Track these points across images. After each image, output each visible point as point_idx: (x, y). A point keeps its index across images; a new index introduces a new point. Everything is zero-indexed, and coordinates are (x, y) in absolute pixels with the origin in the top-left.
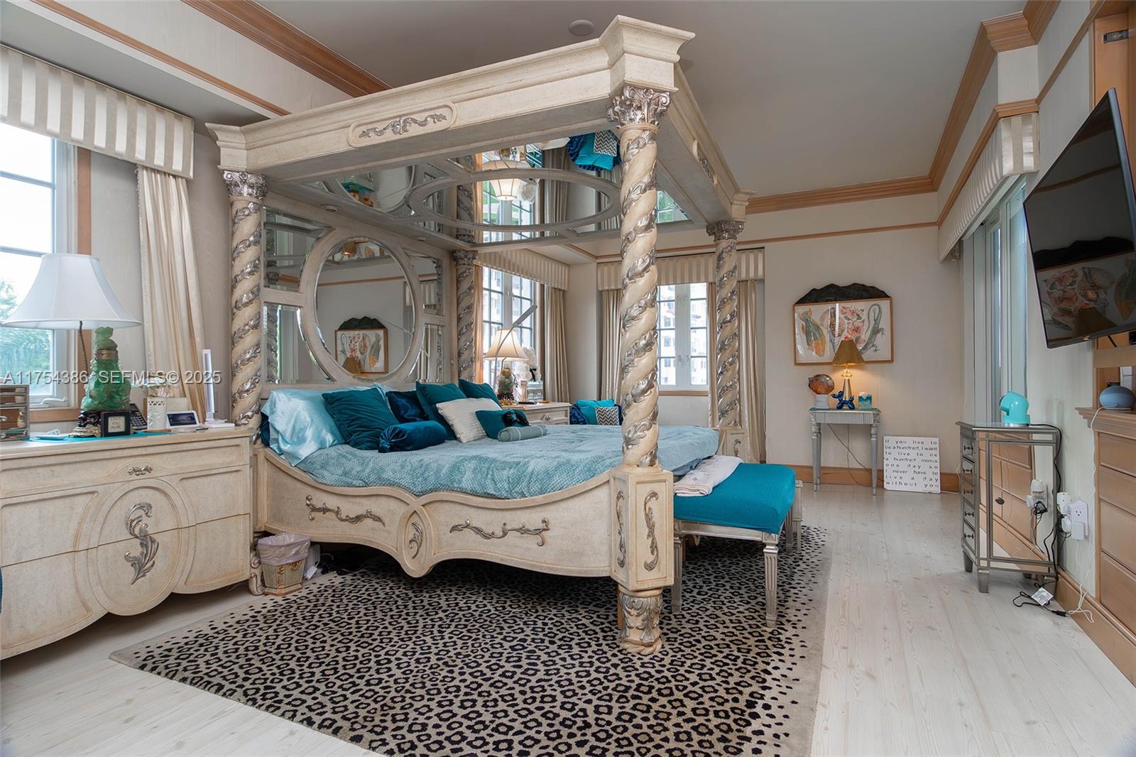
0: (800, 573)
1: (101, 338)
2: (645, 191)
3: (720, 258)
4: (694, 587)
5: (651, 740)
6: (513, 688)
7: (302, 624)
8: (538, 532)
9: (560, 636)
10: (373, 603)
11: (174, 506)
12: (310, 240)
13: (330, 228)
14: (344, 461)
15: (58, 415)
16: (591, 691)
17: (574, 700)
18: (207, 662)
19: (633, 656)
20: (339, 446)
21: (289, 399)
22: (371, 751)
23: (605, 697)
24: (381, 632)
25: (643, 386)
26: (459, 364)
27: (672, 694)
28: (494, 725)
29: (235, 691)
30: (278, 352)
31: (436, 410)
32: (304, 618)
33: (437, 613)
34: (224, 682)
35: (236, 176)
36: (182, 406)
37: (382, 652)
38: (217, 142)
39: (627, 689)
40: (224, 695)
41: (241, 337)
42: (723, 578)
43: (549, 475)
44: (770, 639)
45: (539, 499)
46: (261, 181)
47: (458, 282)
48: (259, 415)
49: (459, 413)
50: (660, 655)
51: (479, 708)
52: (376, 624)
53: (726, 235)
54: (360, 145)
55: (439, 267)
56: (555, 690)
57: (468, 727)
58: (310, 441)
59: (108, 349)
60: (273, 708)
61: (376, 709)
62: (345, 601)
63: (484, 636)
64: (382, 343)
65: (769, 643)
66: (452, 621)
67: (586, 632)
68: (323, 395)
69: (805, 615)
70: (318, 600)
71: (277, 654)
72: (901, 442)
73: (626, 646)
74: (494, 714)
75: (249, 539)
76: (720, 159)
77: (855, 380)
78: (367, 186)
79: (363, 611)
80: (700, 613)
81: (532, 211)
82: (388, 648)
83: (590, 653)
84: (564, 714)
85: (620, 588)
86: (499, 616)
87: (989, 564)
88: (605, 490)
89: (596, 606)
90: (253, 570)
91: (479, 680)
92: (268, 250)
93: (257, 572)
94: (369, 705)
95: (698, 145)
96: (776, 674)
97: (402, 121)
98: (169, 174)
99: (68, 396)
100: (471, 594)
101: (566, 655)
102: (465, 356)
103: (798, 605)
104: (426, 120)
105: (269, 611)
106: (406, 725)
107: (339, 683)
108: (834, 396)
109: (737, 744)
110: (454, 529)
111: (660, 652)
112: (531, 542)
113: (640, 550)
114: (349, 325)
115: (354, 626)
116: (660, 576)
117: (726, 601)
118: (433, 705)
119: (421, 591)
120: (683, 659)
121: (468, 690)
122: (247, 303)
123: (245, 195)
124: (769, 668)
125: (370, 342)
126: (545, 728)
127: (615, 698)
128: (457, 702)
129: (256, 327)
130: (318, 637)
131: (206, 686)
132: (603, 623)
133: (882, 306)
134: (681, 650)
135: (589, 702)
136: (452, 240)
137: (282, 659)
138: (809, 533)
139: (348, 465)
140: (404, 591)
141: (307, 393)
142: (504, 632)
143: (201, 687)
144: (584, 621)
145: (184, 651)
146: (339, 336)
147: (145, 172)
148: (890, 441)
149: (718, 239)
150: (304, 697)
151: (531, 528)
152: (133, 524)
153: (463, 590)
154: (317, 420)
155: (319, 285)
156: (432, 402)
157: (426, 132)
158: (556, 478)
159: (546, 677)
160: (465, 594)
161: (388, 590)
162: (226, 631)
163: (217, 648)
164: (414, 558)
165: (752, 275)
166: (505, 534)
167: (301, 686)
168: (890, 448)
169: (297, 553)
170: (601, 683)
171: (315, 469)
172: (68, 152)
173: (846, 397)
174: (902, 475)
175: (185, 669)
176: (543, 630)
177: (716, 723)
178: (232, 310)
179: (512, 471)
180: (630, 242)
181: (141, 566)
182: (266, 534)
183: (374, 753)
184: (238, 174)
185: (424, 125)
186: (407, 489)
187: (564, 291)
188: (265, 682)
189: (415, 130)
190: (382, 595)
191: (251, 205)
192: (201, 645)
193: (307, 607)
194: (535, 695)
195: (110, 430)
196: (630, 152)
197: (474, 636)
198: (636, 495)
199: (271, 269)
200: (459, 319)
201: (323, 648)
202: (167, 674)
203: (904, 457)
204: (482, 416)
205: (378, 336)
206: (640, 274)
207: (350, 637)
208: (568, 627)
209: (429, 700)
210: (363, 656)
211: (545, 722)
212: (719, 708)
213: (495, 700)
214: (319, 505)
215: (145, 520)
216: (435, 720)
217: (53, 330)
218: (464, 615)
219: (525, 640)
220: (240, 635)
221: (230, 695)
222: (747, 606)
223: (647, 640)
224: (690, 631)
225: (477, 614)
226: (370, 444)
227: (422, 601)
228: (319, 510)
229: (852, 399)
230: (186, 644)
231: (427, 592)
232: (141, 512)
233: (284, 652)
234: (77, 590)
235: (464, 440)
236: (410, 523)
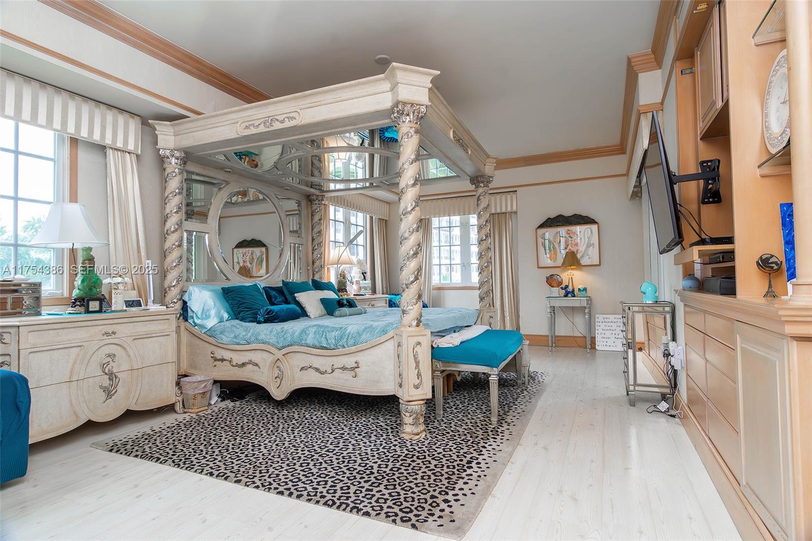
0: (523, 397)
1: (85, 253)
2: (412, 163)
3: (478, 199)
4: (454, 405)
5: (407, 479)
6: (332, 457)
7: (208, 428)
8: (353, 369)
9: (365, 431)
10: (252, 416)
11: (129, 356)
12: (215, 190)
13: (227, 183)
14: (234, 329)
15: (58, 301)
16: (378, 458)
17: (367, 462)
18: (150, 447)
19: (407, 440)
20: (232, 321)
21: (200, 291)
22: (246, 487)
23: (385, 460)
24: (256, 431)
25: (412, 279)
26: (313, 269)
27: (425, 458)
28: (318, 474)
29: (167, 460)
30: (193, 263)
31: (295, 298)
32: (209, 425)
33: (291, 421)
34: (160, 457)
35: (168, 153)
36: (133, 296)
37: (256, 441)
38: (156, 132)
39: (399, 456)
40: (161, 462)
41: (170, 253)
42: (473, 400)
43: (359, 334)
44: (492, 431)
45: (353, 349)
46: (183, 155)
47: (312, 215)
48: (182, 301)
49: (310, 300)
50: (423, 440)
51: (311, 466)
52: (253, 427)
53: (482, 185)
54: (244, 134)
55: (299, 205)
56: (357, 458)
57: (303, 475)
58: (214, 318)
59: (89, 260)
60: (190, 468)
61: (250, 468)
62: (235, 416)
63: (319, 432)
64: (264, 256)
65: (490, 433)
66: (301, 425)
67: (381, 430)
68: (222, 288)
69: (518, 419)
70: (218, 415)
71: (192, 443)
72: (607, 318)
73: (403, 435)
74: (319, 469)
75: (175, 378)
76: (472, 138)
77: (576, 278)
78: (254, 152)
79: (246, 421)
80: (454, 418)
81: (364, 168)
82: (260, 439)
83: (381, 440)
84: (360, 468)
85: (400, 401)
86: (329, 422)
87: (635, 388)
88: (391, 342)
89: (391, 416)
90: (178, 398)
91: (313, 454)
92: (187, 195)
93: (180, 399)
94: (246, 466)
95: (454, 131)
96: (489, 448)
97: (269, 120)
98: (126, 152)
99: (63, 289)
100: (314, 411)
101: (367, 441)
102: (317, 263)
103: (515, 414)
104: (284, 120)
105: (187, 422)
106: (267, 475)
107: (229, 456)
108: (562, 288)
109: (456, 480)
110: (302, 369)
111: (424, 439)
112: (348, 375)
113: (411, 377)
114: (242, 244)
115: (240, 428)
116: (423, 392)
117: (471, 412)
118: (283, 465)
119: (283, 410)
120: (436, 442)
121: (306, 458)
122: (174, 231)
123: (173, 164)
124: (486, 445)
125: (256, 255)
126: (348, 475)
127: (391, 461)
128: (299, 464)
129: (180, 246)
130: (217, 434)
131: (150, 458)
132: (392, 425)
133: (592, 229)
134: (436, 437)
135: (376, 462)
136: (307, 189)
137: (195, 445)
138: (536, 375)
139: (237, 332)
140: (272, 410)
141: (211, 287)
142: (331, 430)
143: (147, 459)
144: (381, 424)
145: (135, 442)
146: (235, 253)
147: (111, 150)
148: (599, 318)
149: (477, 187)
150: (208, 463)
151: (349, 367)
152: (105, 366)
153: (310, 409)
154: (218, 304)
155: (220, 218)
156: (292, 293)
157: (284, 127)
158: (363, 336)
159: (353, 452)
160: (310, 411)
161: (262, 409)
162: (160, 432)
163: (155, 440)
164: (278, 388)
165: (509, 210)
166: (333, 371)
167: (206, 458)
168: (599, 322)
169: (205, 387)
170: (385, 454)
171: (217, 334)
172: (64, 140)
173: (570, 289)
174: (607, 340)
175: (137, 451)
176: (356, 429)
177: (446, 471)
178: (165, 236)
179: (337, 333)
180: (403, 193)
181: (109, 393)
182: (186, 376)
183: (248, 488)
184: (169, 151)
185: (282, 123)
186: (273, 345)
187: (386, 221)
188: (185, 456)
189: (277, 126)
190: (258, 412)
191: (177, 170)
192: (146, 439)
193: (211, 419)
194: (344, 460)
195: (91, 309)
196: (403, 140)
197: (313, 432)
198: (408, 343)
199: (189, 208)
200: (313, 240)
201: (221, 439)
202: (126, 453)
203: (608, 328)
204: (324, 301)
205: (261, 252)
206: (410, 212)
207: (237, 434)
208: (371, 427)
209: (282, 463)
210: (244, 443)
211: (348, 472)
212: (450, 464)
213: (321, 463)
214: (219, 357)
215: (112, 364)
216: (285, 472)
217: (54, 249)
218: (308, 422)
219: (343, 434)
220: (169, 434)
221: (164, 463)
222: (483, 415)
223: (416, 431)
224: (445, 428)
225: (316, 421)
226: (251, 319)
227: (283, 415)
228: (219, 360)
229: (573, 291)
230: (137, 438)
231: (287, 410)
232: (109, 359)
233: (197, 442)
234: (71, 404)
235: (312, 317)
236: (275, 366)
